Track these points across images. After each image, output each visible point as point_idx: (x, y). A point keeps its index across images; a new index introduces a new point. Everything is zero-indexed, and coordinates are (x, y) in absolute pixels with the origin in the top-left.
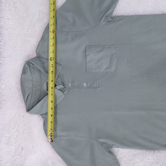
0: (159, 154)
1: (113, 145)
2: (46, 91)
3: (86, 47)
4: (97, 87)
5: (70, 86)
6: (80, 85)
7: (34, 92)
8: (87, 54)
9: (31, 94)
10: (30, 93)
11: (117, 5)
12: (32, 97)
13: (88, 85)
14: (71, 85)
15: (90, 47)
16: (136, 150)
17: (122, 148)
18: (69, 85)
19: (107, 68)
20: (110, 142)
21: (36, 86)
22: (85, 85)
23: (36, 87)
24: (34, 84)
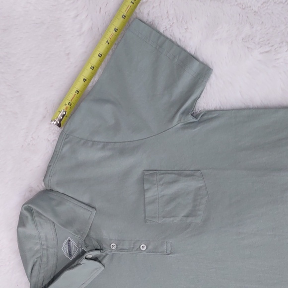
2: (67, 256)
3: (143, 174)
4: (169, 251)
5: (113, 248)
6: (133, 248)
7: (45, 259)
8: (145, 188)
9: (38, 263)
10: (37, 261)
11: (208, 86)
12: (40, 268)
13: (150, 247)
14: (115, 247)
15: (151, 172)
18: (111, 246)
19: (187, 216)
21: (48, 247)
22: (143, 247)
23: (47, 250)
24: (43, 243)
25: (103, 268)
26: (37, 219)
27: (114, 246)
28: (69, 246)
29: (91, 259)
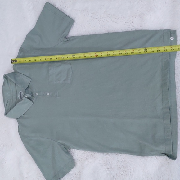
0: (107, 156)
1: (70, 146)
2: (20, 99)
4: (57, 96)
6: (44, 94)
7: (12, 100)
9: (9, 102)
12: (9, 104)
16: (89, 152)
17: (77, 149)
20: (67, 144)
22: (48, 94)
23: (13, 96)
24: (12, 93)
25: (32, 103)
26: (9, 82)
27: (37, 94)
28: (21, 94)
29: (28, 98)
